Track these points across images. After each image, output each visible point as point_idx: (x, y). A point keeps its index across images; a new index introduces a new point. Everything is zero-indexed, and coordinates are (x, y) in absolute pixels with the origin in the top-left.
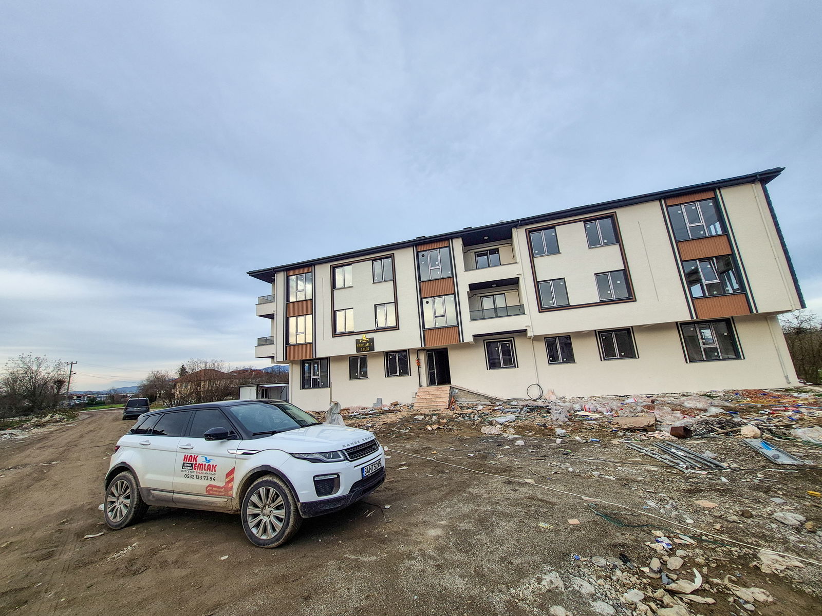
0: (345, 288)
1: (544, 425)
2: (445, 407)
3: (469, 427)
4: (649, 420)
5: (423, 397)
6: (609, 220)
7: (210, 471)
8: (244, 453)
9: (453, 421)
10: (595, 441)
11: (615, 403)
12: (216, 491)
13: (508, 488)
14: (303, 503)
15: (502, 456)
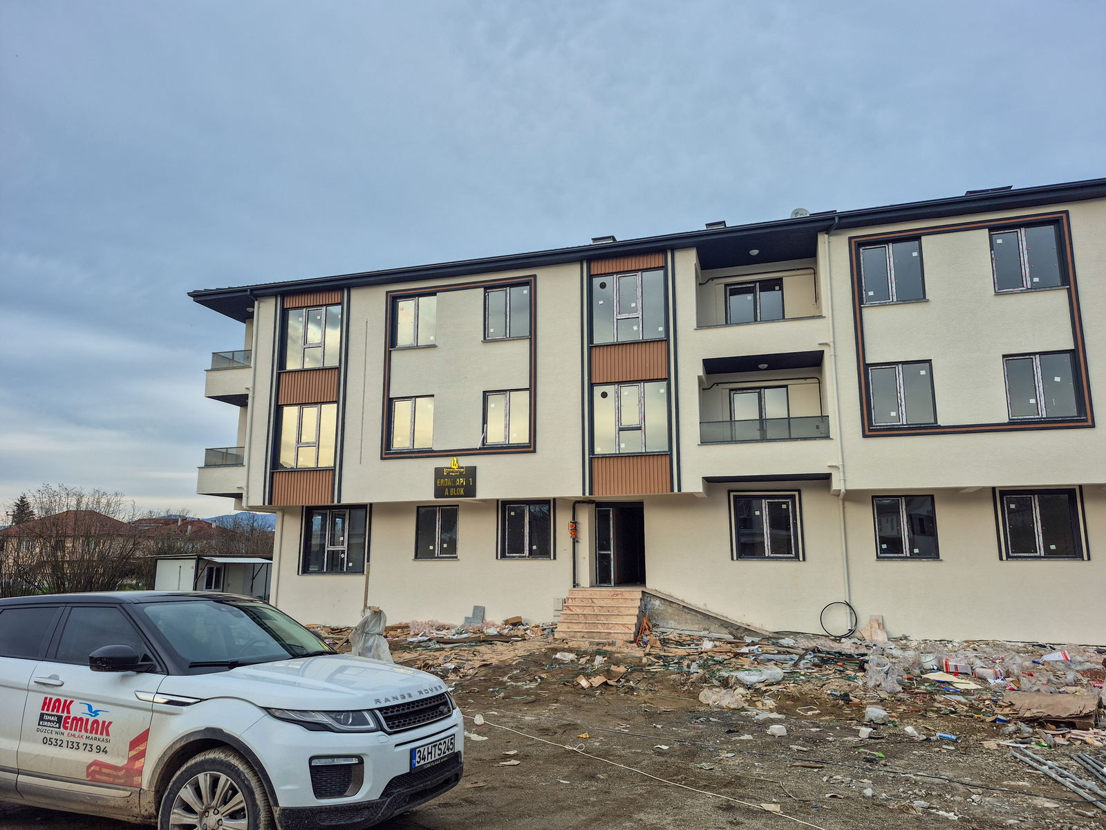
0: (417, 347)
1: (845, 697)
2: (627, 638)
3: (674, 687)
4: (1082, 703)
5: (579, 611)
6: (1050, 230)
7: (96, 733)
8: (169, 702)
9: (642, 671)
10: (948, 738)
11: (1018, 660)
12: (108, 775)
13: (723, 818)
14: (284, 810)
15: (730, 755)
